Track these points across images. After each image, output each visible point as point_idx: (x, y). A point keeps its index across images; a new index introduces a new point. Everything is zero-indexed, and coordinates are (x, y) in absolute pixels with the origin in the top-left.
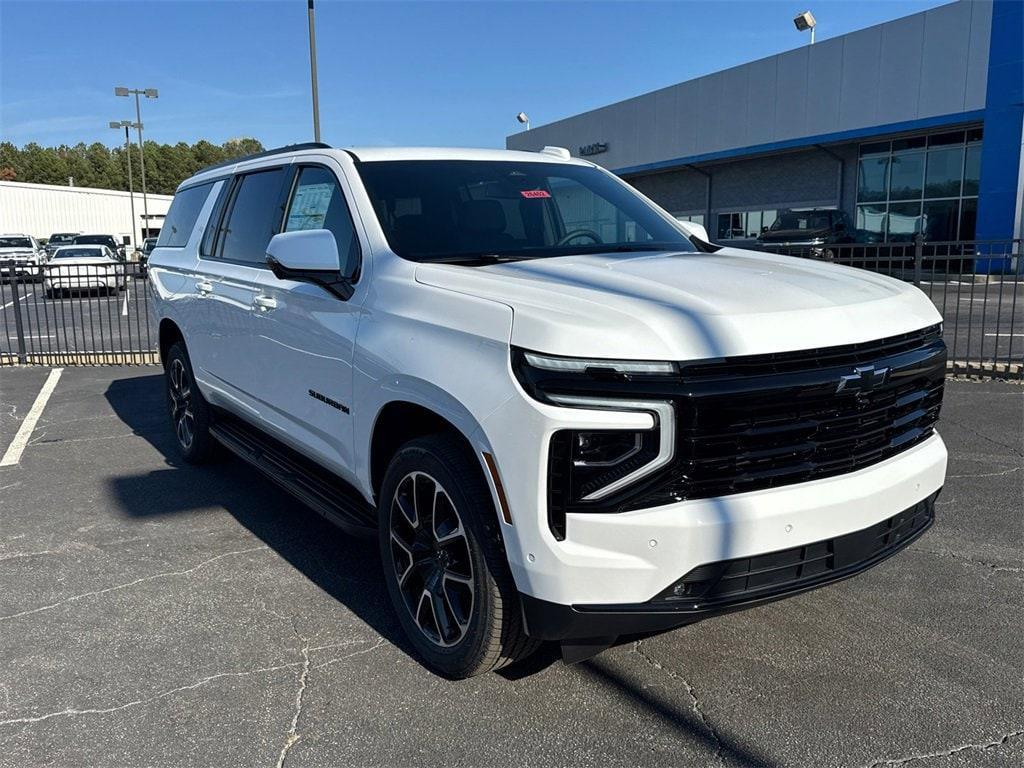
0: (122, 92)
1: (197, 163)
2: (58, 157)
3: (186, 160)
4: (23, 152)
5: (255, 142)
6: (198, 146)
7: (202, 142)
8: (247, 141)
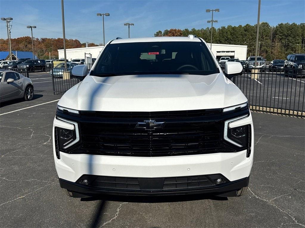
0: (208, 11)
1: (244, 32)
2: (201, 33)
3: (241, 31)
4: (191, 32)
5: (266, 23)
6: (246, 26)
7: (247, 24)
8: (263, 23)
